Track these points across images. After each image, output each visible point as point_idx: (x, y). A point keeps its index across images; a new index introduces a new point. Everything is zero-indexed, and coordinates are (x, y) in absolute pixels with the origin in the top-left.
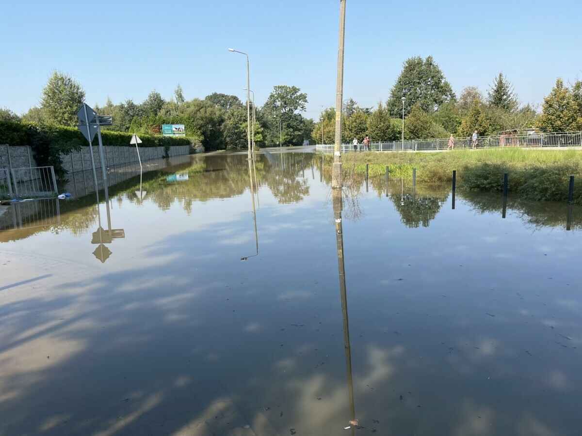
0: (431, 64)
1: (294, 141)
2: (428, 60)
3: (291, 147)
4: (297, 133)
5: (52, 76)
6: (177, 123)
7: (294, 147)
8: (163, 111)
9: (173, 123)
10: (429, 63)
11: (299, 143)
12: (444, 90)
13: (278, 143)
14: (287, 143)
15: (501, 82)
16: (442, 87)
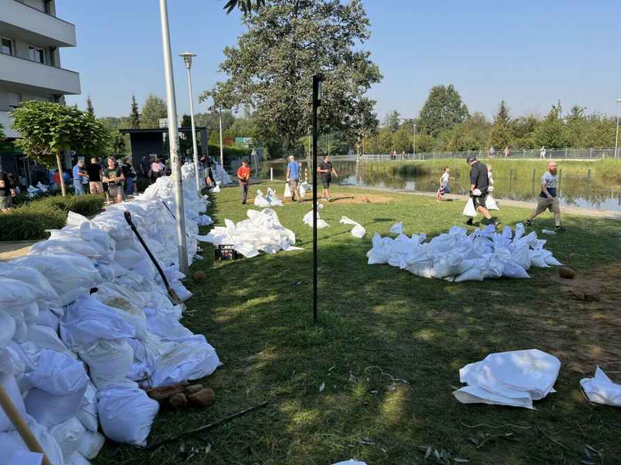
0: (452, 91)
1: (340, 150)
2: (449, 88)
3: (338, 156)
4: (343, 143)
5: (148, 98)
6: (247, 137)
7: (341, 156)
8: (234, 127)
9: (243, 137)
10: (451, 90)
11: (345, 153)
12: (464, 111)
13: (325, 152)
14: (334, 153)
15: (503, 108)
16: (460, 110)
